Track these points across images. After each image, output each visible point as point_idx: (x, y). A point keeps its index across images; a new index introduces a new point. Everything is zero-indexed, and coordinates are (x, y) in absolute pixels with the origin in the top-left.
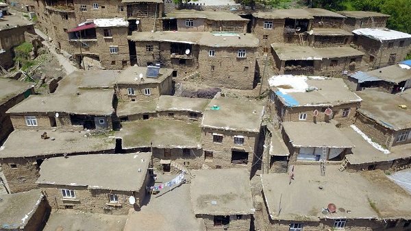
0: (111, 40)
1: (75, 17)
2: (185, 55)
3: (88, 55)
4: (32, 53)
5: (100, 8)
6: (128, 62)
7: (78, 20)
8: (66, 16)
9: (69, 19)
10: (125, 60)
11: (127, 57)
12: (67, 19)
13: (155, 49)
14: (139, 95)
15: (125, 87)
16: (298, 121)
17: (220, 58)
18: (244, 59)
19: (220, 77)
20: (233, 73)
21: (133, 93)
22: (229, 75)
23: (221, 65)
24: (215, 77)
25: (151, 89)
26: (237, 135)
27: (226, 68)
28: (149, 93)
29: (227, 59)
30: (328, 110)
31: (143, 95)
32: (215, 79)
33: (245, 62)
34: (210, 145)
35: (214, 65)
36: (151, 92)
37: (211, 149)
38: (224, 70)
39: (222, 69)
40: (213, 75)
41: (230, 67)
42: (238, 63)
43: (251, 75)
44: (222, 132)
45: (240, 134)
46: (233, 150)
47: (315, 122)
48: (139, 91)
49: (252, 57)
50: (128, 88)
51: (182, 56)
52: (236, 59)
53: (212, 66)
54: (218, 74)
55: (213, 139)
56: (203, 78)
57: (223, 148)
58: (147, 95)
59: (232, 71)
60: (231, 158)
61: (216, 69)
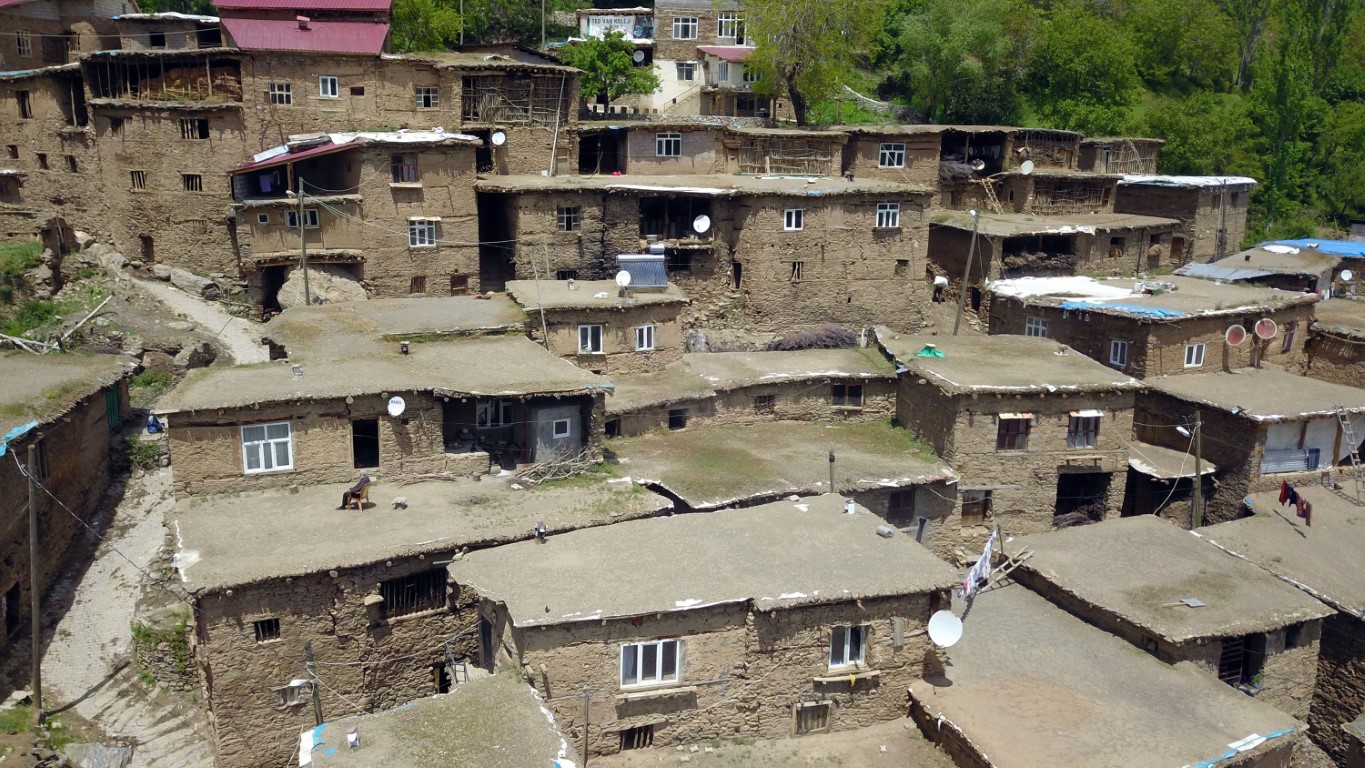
0: (415, 195)
1: (240, 126)
2: (693, 238)
3: (315, 262)
4: (43, 272)
5: (343, 93)
6: (471, 282)
7: (253, 139)
8: (200, 124)
9: (213, 134)
10: (463, 271)
11: (467, 260)
12: (204, 134)
13: (589, 220)
14: (618, 350)
15: (568, 324)
16: (1183, 371)
17: (821, 234)
18: (896, 234)
19: (822, 300)
20: (862, 282)
21: (596, 347)
22: (850, 290)
23: (823, 258)
24: (803, 304)
25: (658, 324)
26: (1077, 411)
27: (840, 268)
28: (649, 345)
29: (842, 235)
30: (1262, 323)
31: (632, 350)
32: (803, 308)
33: (899, 244)
34: (983, 466)
35: (800, 260)
36: (656, 340)
37: (985, 481)
38: (833, 274)
39: (827, 271)
40: (796, 296)
41: (853, 263)
42: (876, 247)
43: (915, 287)
44: (1030, 404)
45: (1088, 404)
46: (1062, 471)
47: (1226, 369)
48: (620, 334)
49: (917, 228)
50: (580, 327)
51: (683, 241)
52: (870, 235)
53: (795, 263)
54: (815, 290)
55: (996, 437)
56: (759, 312)
57: (1028, 470)
58: (643, 352)
59: (859, 276)
60: (1054, 504)
61: (806, 272)
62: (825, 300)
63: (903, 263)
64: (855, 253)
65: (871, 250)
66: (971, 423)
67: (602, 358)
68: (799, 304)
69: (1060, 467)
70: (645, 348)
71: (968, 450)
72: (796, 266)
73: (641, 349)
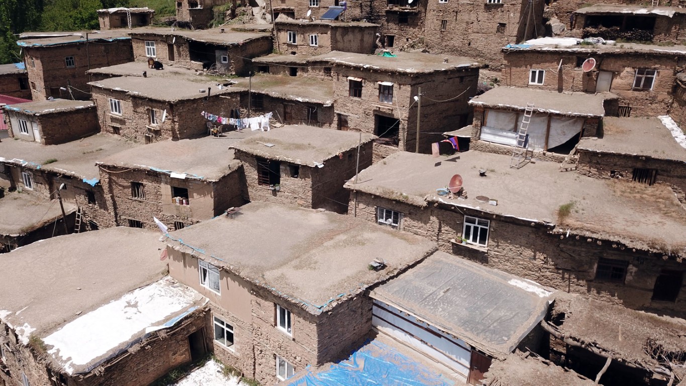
2: (408, 7)
14: (302, 44)
15: (284, 30)
16: (528, 86)
17: (456, 5)
18: (499, 8)
19: (455, 43)
20: (477, 35)
21: (294, 41)
22: (469, 38)
23: (456, 19)
24: (445, 44)
25: (319, 34)
26: (382, 81)
27: (464, 25)
28: (316, 44)
29: (467, 7)
30: (588, 61)
31: (308, 45)
32: (446, 46)
33: (500, 14)
34: (344, 103)
35: (445, 19)
36: (319, 42)
37: (346, 111)
38: (461, 28)
39: (458, 26)
40: (442, 39)
41: (473, 23)
42: (486, 14)
43: (510, 40)
44: (362, 75)
45: (388, 79)
46: (376, 113)
47: (560, 90)
48: (302, 36)
49: (513, 5)
50: (288, 32)
51: (403, 8)
52: (483, 6)
53: (442, 21)
54: (452, 36)
55: (348, 89)
56: (427, 46)
57: (362, 109)
58: (313, 47)
59: (475, 30)
60: (373, 130)
61: (449, 26)
62: (456, 42)
63: (503, 25)
64: (473, 17)
65: (483, 15)
66: (338, 80)
67: (296, 46)
68: (444, 43)
69: (374, 111)
70: (314, 45)
71: (338, 93)
72: (444, 23)
73: (312, 45)
